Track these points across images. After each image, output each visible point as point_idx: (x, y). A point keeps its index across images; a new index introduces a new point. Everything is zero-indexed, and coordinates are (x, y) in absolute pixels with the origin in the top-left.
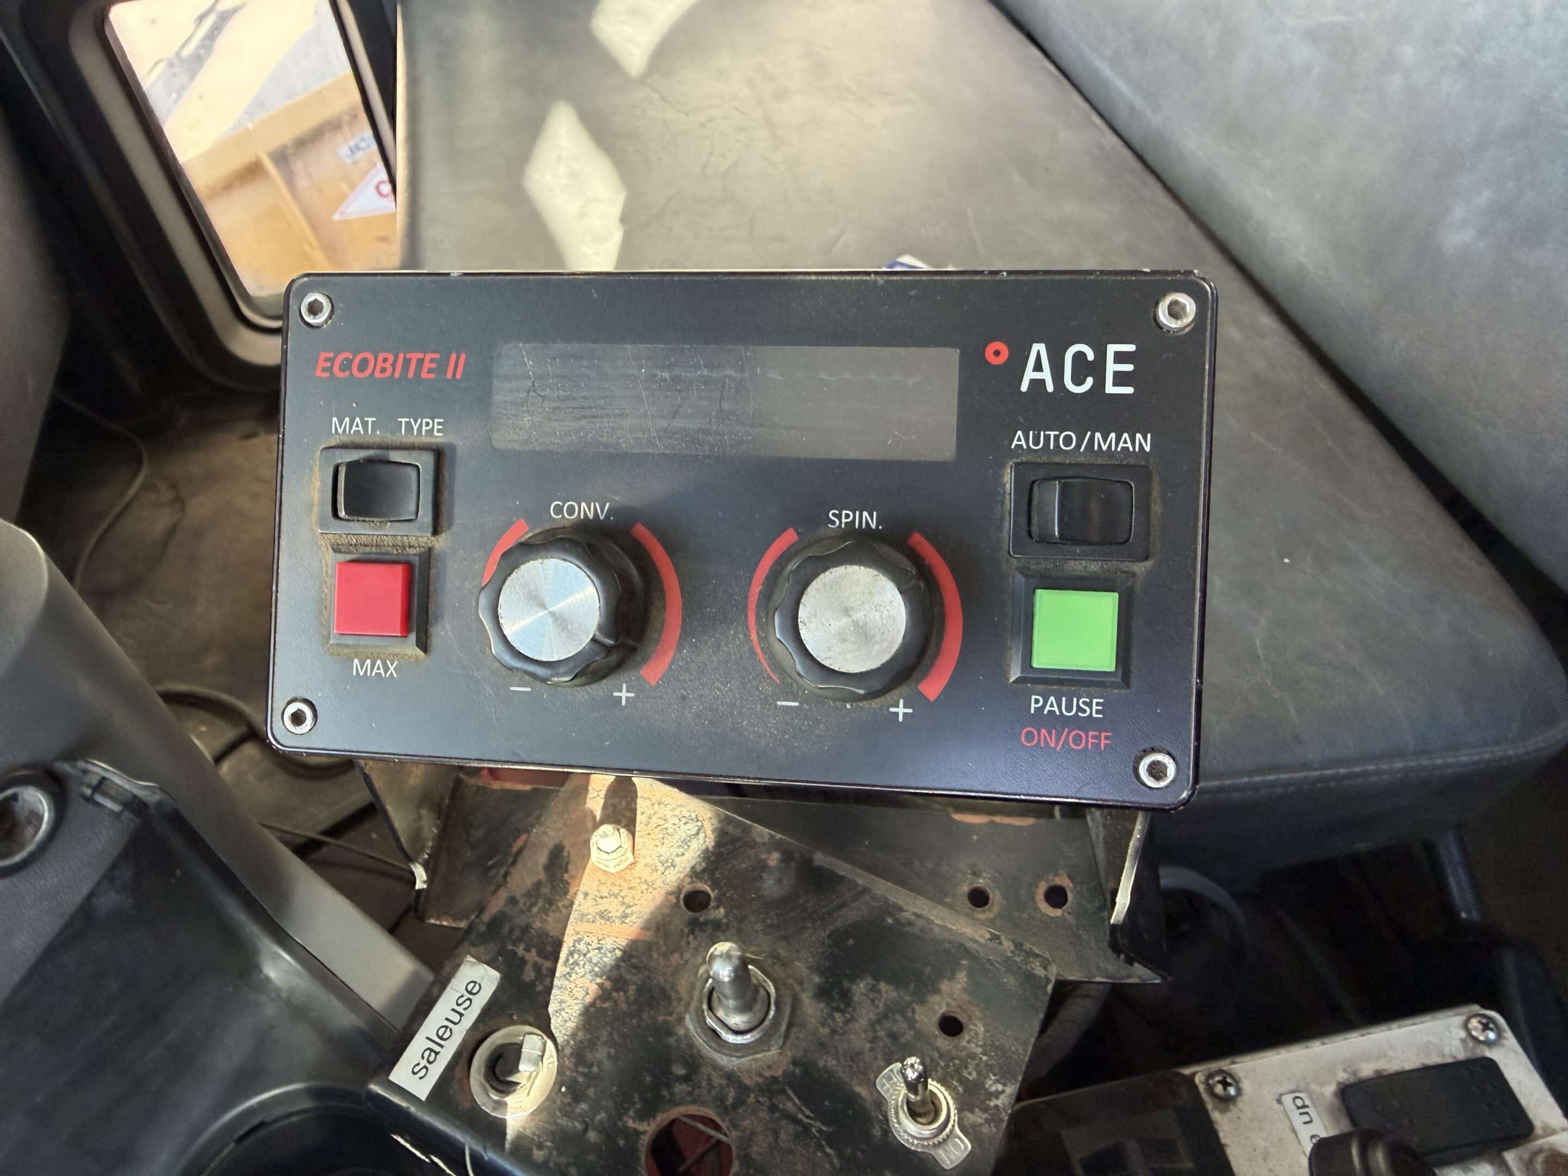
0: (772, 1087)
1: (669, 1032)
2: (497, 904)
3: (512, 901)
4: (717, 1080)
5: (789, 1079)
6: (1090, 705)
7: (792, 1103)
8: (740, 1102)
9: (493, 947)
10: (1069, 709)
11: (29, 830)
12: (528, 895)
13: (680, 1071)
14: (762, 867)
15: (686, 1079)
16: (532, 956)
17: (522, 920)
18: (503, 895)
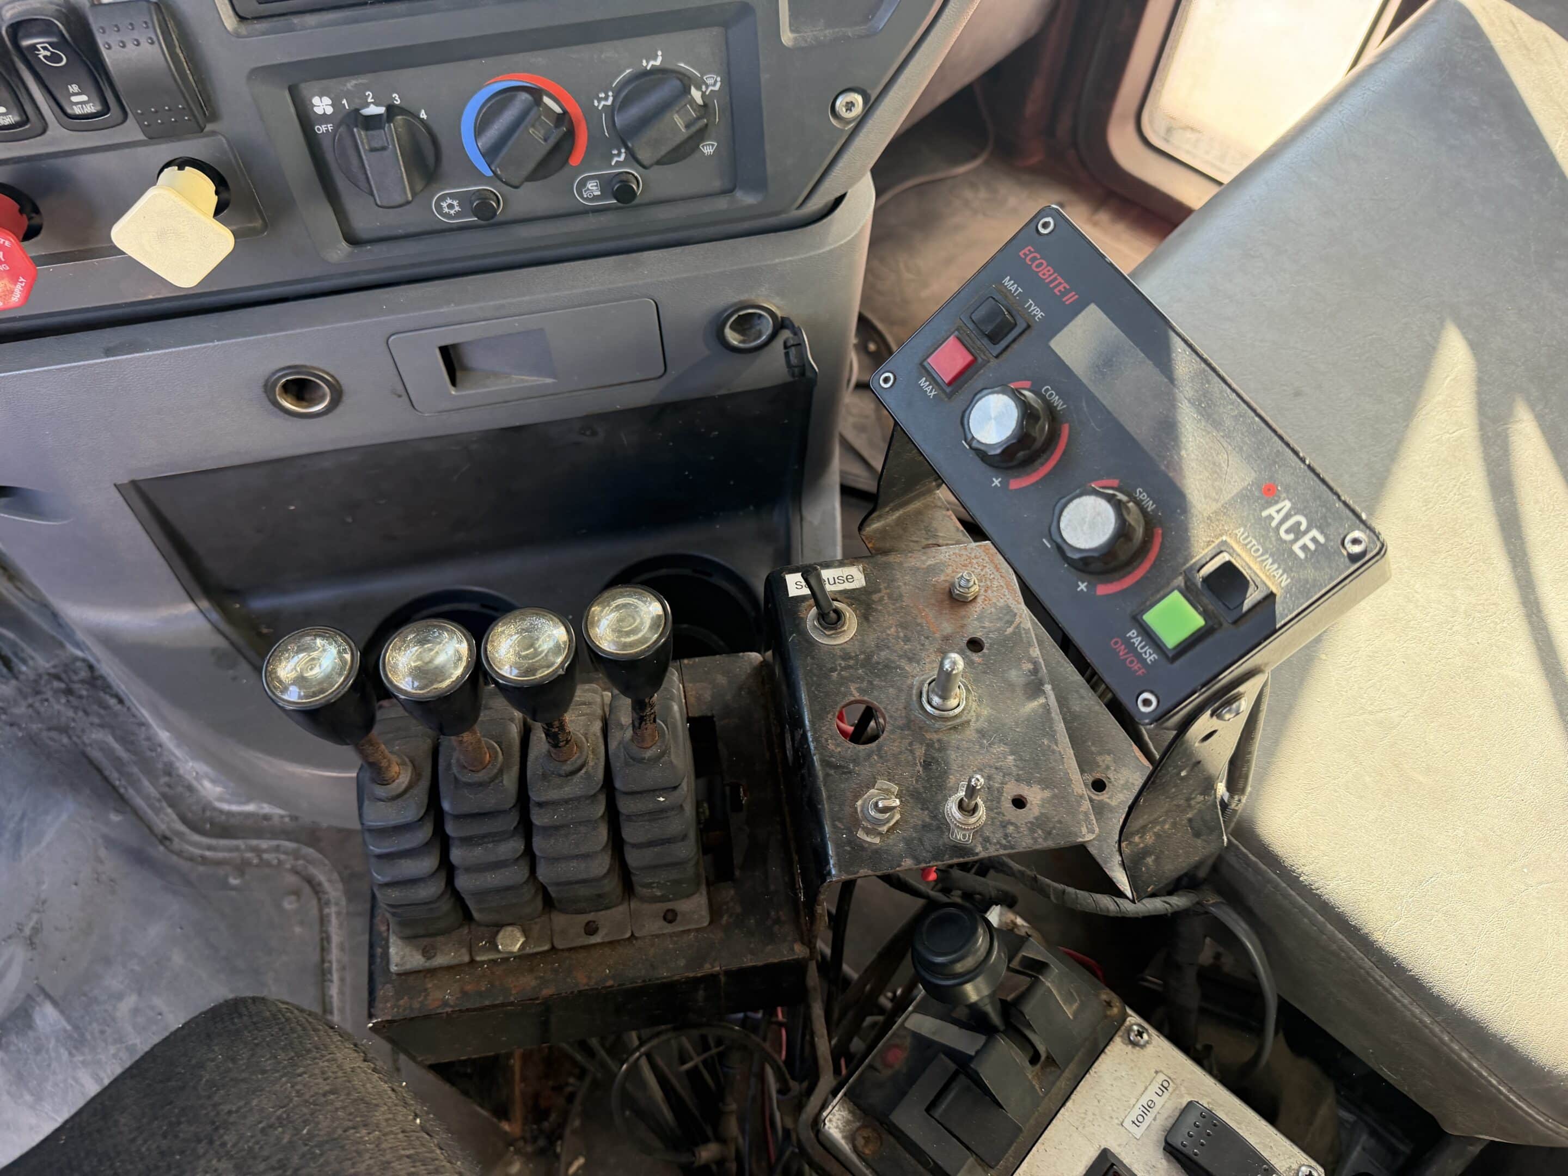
1: (906, 676)
3: (899, 565)
4: (901, 711)
5: (929, 744)
6: (1150, 655)
7: (920, 752)
9: (874, 572)
10: (1142, 648)
11: (751, 337)
12: (909, 569)
16: (885, 592)
17: (896, 575)
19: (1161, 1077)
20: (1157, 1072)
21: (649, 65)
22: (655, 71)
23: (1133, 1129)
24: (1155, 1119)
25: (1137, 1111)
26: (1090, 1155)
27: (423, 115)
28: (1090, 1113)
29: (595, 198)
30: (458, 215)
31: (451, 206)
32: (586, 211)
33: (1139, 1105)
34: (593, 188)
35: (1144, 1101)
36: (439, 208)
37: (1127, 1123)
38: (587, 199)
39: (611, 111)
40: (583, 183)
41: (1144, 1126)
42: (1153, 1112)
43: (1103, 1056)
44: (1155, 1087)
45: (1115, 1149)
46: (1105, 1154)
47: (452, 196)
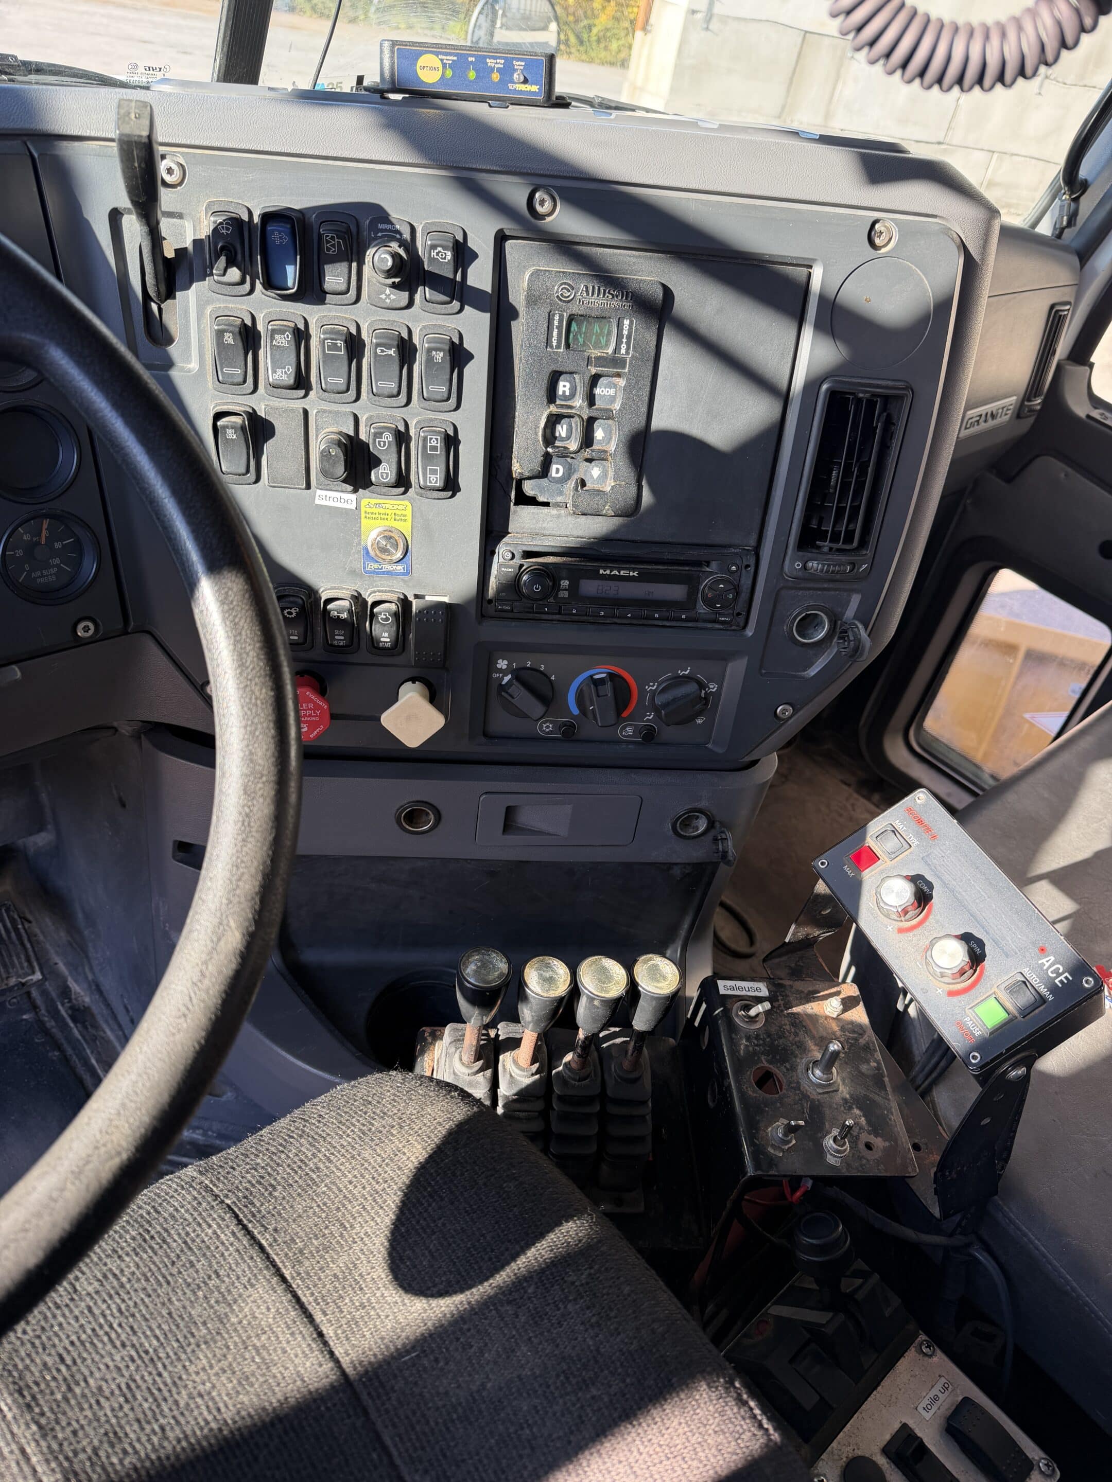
0: (805, 1096)
1: (796, 1057)
2: (787, 983)
3: (791, 987)
4: (794, 1078)
5: (813, 1101)
7: (807, 1105)
8: (794, 1089)
9: (773, 989)
11: (691, 830)
12: (797, 991)
13: (788, 1066)
14: (868, 1062)
15: (788, 1070)
16: (781, 1002)
17: (788, 993)
18: (790, 983)
19: (943, 1380)
20: (940, 1376)
21: (681, 673)
22: (684, 676)
23: (923, 1413)
24: (939, 1409)
25: (926, 1401)
26: (897, 1426)
27: (553, 678)
28: (894, 1397)
29: (629, 736)
30: (550, 732)
31: (548, 727)
32: (620, 742)
33: (928, 1397)
34: (630, 731)
35: (931, 1395)
36: (541, 726)
37: (920, 1409)
38: (624, 736)
39: (653, 693)
40: (624, 727)
41: (932, 1412)
42: (939, 1403)
43: (902, 1359)
44: (939, 1386)
45: (911, 1423)
46: (905, 1426)
47: (551, 722)
